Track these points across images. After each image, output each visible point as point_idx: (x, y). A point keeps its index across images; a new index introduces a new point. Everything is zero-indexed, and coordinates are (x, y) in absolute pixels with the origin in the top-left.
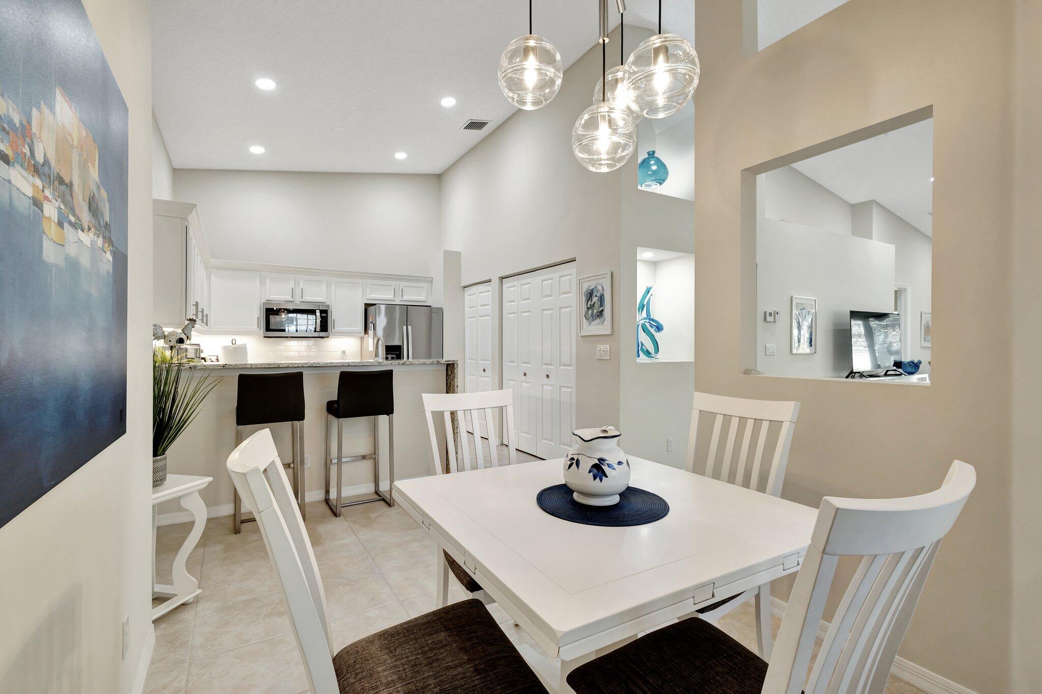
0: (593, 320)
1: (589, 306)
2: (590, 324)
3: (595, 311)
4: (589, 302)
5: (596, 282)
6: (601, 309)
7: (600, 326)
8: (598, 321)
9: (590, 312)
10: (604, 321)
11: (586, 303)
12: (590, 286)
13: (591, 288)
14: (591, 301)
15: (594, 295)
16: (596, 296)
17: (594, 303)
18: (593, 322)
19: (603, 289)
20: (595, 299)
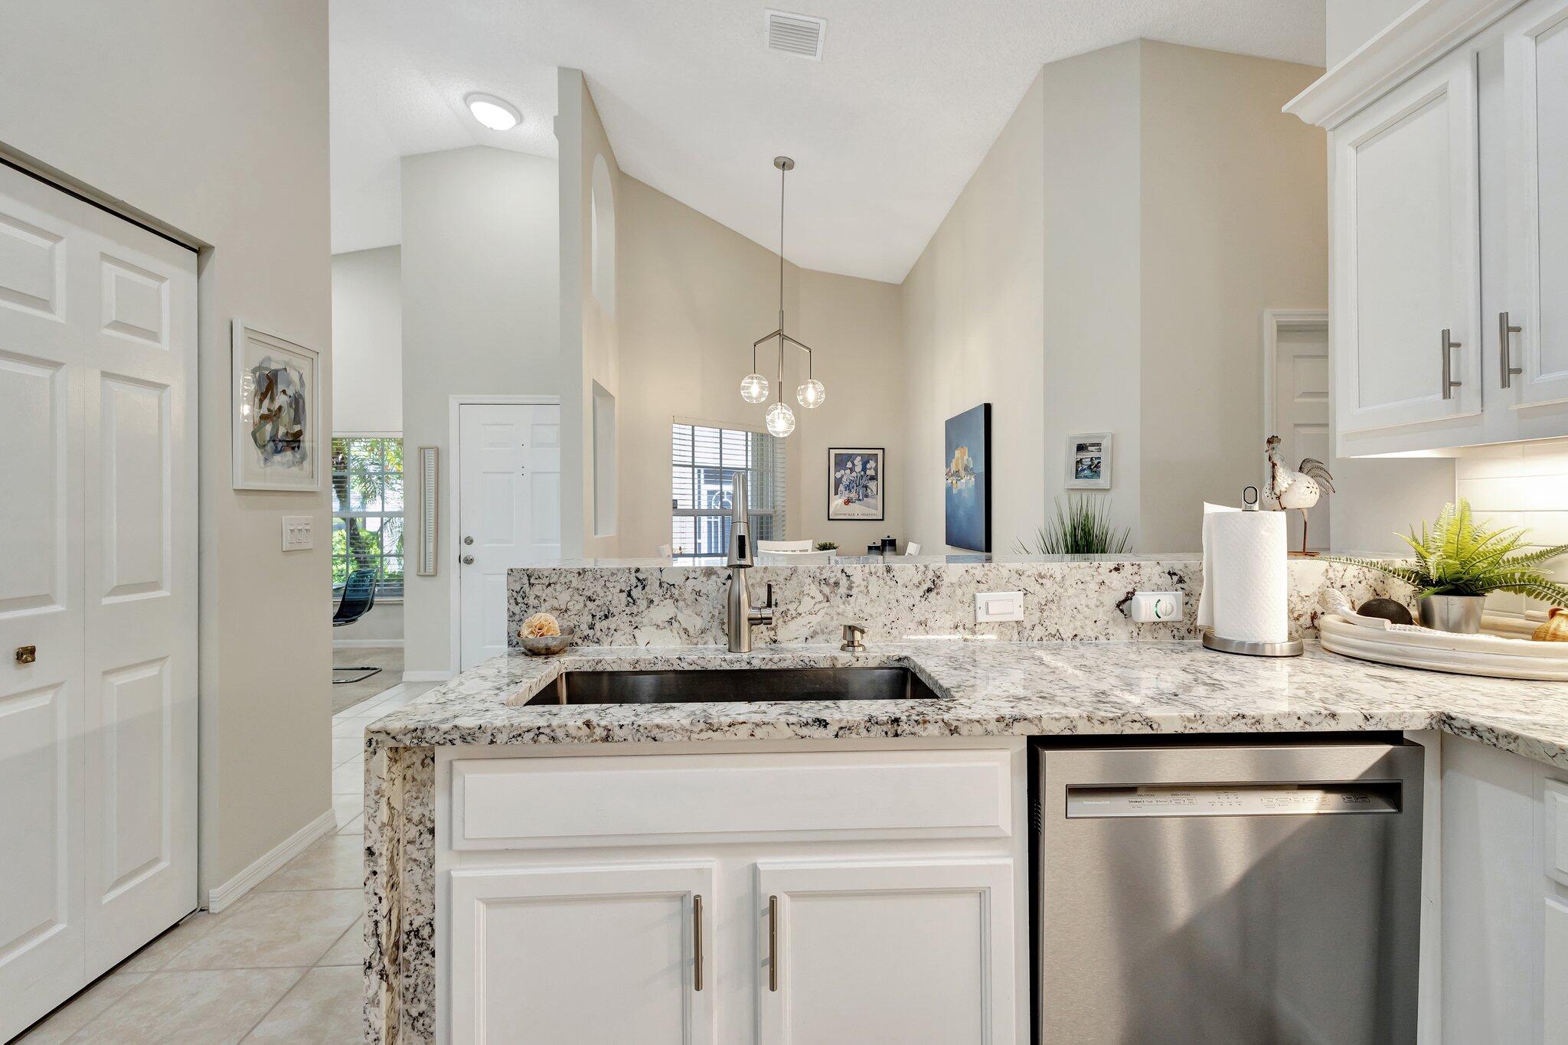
0: (277, 451)
1: (264, 411)
2: (266, 460)
3: (282, 431)
4: (266, 402)
5: (285, 357)
6: (297, 428)
7: (295, 469)
8: (288, 455)
9: (269, 427)
10: (303, 459)
11: (257, 400)
12: (268, 359)
13: (274, 366)
14: (272, 399)
15: (281, 387)
16: (284, 392)
17: (280, 408)
18: (278, 458)
19: (302, 384)
20: (281, 400)
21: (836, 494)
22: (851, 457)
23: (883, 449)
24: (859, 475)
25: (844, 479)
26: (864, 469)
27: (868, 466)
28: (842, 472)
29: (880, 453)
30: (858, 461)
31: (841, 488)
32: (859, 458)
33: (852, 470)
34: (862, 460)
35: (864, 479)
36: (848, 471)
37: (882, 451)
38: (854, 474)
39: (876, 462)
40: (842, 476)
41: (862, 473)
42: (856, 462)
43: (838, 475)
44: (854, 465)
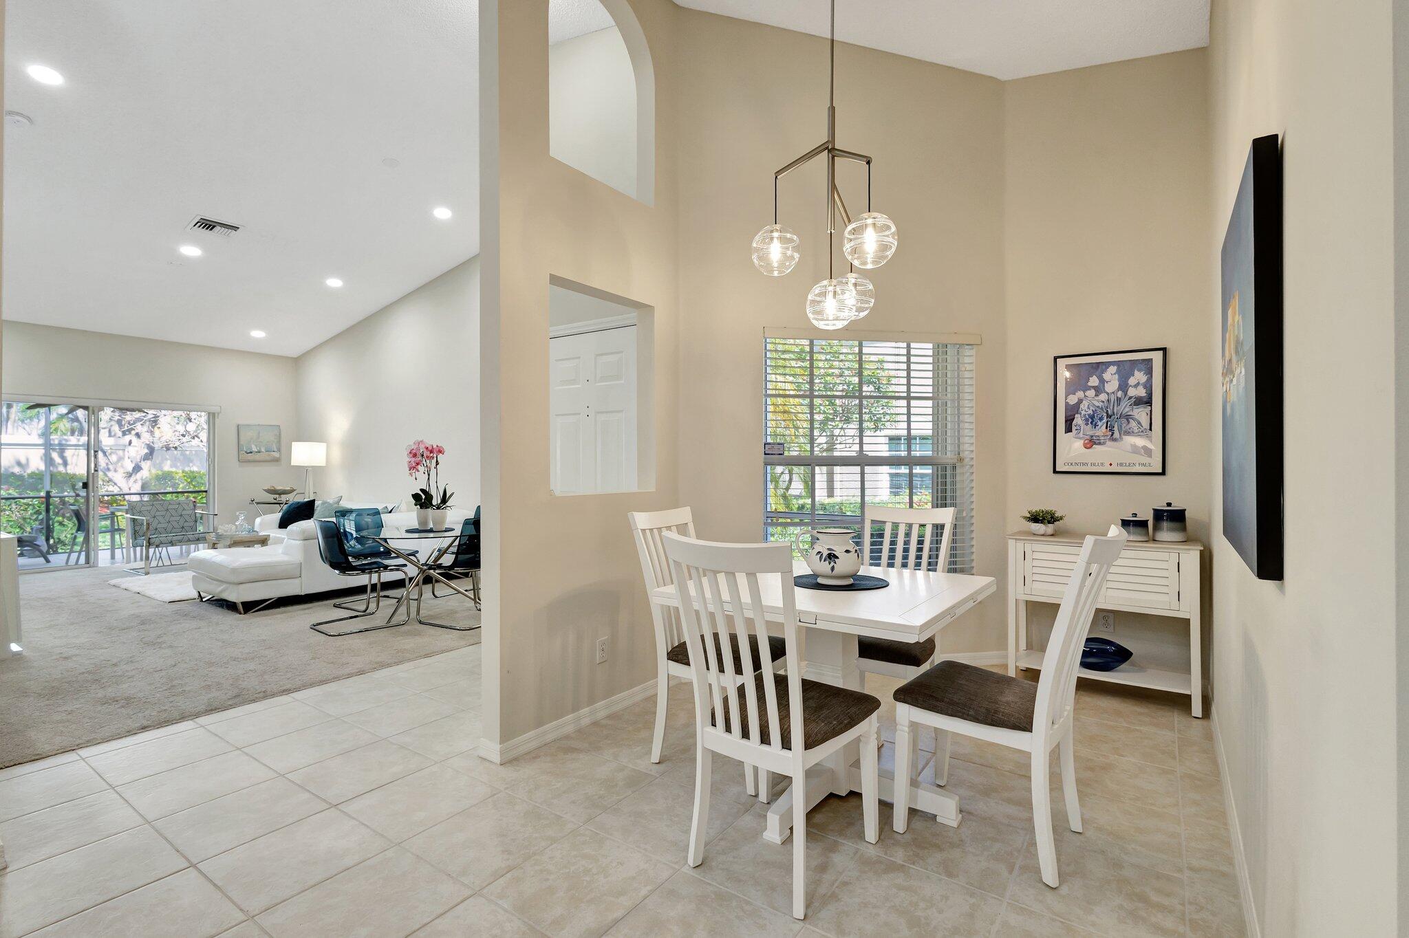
21: (1069, 429)
22: (1098, 368)
23: (1164, 350)
24: (1113, 398)
25: (1084, 406)
26: (1124, 387)
27: (1132, 381)
28: (1080, 394)
29: (1157, 357)
30: (1111, 375)
31: (1078, 420)
32: (1113, 369)
33: (1098, 390)
34: (1118, 372)
35: (1123, 404)
36: (1091, 393)
37: (1161, 353)
38: (1103, 397)
39: (1149, 372)
40: (1080, 401)
41: (1120, 394)
42: (1106, 376)
43: (1073, 400)
44: (1102, 381)
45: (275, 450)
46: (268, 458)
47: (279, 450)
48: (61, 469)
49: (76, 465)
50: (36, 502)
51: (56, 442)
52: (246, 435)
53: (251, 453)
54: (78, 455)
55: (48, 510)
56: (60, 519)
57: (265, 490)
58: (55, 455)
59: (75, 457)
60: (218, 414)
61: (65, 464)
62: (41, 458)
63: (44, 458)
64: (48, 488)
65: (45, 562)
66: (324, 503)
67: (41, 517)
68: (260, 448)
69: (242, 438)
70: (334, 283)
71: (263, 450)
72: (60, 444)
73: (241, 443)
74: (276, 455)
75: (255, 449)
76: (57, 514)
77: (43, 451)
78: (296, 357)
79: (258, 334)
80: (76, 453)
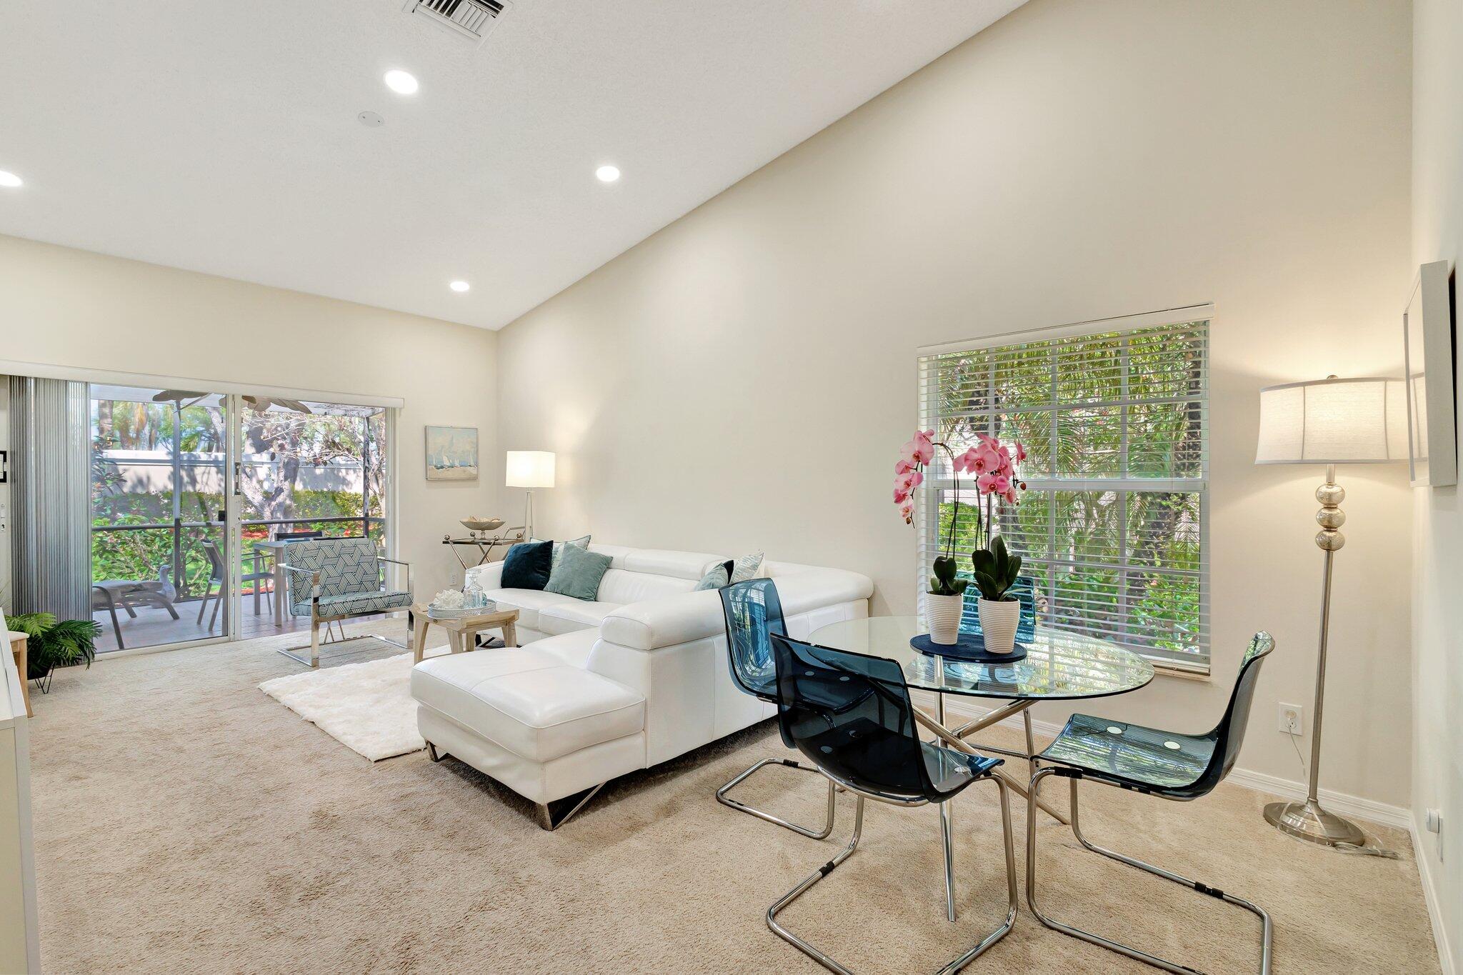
45: (472, 464)
46: (463, 476)
47: (477, 465)
48: (190, 489)
49: (207, 484)
50: (164, 531)
51: (185, 458)
52: (436, 441)
53: (442, 467)
54: (209, 473)
55: (177, 542)
56: (193, 553)
57: (463, 523)
58: (183, 473)
59: (206, 475)
60: (400, 409)
61: (193, 481)
62: (169, 478)
63: (172, 477)
64: (177, 514)
65: (171, 618)
66: (568, 548)
67: (169, 552)
68: (453, 461)
69: (430, 445)
70: (608, 174)
71: (457, 463)
72: (189, 461)
73: (430, 452)
74: (473, 471)
75: (447, 463)
76: (189, 547)
77: (171, 469)
78: (497, 330)
79: (460, 286)
80: (207, 471)
